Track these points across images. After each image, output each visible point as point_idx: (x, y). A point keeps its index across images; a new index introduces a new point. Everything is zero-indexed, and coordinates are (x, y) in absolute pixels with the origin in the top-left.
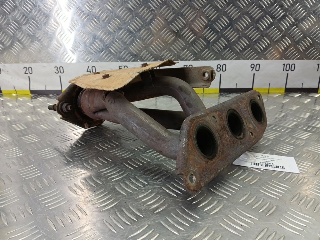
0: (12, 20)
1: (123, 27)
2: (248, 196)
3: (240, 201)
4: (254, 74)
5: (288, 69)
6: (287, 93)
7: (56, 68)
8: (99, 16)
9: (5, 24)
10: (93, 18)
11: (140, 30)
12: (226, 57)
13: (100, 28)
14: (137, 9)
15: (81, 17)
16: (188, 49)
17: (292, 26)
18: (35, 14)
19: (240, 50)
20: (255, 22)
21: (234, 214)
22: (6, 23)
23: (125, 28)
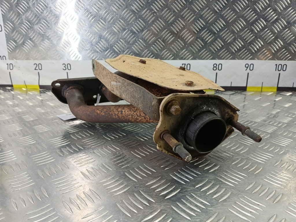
0: (25, 20)
1: (126, 28)
2: (254, 185)
3: (247, 189)
4: (248, 73)
5: (280, 69)
6: (279, 91)
7: (64, 65)
8: (105, 18)
9: (19, 24)
10: (99, 19)
11: (142, 31)
12: (222, 56)
13: (105, 29)
14: (140, 11)
15: (89, 18)
16: (186, 49)
17: (284, 29)
18: (46, 15)
19: (235, 50)
20: (250, 25)
21: (242, 201)
22: (20, 22)
23: (129, 29)
